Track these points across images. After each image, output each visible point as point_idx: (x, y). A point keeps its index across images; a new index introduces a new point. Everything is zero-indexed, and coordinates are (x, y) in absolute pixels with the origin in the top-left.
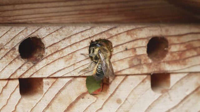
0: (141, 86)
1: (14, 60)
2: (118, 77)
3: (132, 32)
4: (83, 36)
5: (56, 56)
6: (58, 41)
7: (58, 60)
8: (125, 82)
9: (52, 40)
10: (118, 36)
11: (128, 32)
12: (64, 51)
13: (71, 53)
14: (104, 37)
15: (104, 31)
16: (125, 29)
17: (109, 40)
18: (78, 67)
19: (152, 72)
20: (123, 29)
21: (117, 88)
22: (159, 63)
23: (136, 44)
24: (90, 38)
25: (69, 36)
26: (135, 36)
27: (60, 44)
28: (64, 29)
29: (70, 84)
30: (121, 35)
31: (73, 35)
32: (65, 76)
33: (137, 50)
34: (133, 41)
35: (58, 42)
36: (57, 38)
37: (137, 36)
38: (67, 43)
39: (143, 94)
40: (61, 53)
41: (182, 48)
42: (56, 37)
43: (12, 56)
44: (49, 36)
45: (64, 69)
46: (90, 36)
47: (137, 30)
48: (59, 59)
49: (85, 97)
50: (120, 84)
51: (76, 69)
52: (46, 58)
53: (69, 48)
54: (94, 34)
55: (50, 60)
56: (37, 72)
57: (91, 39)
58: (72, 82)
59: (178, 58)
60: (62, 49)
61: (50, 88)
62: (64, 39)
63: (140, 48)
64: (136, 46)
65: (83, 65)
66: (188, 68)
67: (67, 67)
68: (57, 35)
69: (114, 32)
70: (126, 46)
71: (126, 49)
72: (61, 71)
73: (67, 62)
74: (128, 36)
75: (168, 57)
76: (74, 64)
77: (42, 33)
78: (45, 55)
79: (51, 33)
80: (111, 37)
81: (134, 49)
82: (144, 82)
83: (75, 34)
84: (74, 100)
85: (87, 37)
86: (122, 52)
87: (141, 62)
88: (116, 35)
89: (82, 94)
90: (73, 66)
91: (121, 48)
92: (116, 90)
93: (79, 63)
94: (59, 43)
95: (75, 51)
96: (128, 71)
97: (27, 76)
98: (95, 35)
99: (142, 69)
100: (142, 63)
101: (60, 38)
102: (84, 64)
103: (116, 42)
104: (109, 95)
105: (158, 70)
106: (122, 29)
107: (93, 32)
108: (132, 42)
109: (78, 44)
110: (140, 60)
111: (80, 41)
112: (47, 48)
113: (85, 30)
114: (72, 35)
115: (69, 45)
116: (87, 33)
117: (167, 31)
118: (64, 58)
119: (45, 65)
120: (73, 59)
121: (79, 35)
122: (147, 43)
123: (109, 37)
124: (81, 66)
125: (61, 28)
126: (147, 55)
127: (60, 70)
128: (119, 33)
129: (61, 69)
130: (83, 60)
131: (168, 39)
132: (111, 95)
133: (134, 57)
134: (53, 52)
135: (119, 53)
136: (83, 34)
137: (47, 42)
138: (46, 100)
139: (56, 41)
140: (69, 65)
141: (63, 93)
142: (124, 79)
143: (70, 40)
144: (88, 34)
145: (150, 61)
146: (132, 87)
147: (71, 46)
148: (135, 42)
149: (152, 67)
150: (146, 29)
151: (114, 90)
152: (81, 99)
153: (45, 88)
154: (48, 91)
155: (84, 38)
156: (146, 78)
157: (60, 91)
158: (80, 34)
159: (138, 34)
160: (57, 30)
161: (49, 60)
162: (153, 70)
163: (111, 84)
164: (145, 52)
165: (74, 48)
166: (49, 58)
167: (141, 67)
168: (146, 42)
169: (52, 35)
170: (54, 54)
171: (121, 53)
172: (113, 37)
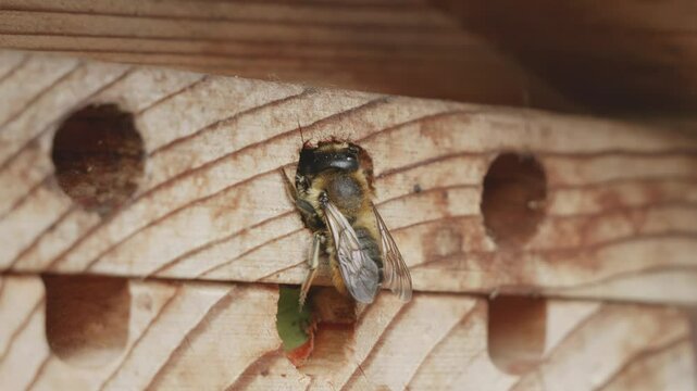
0: (455, 341)
1: (33, 191)
2: (386, 299)
3: (438, 123)
4: (277, 121)
5: (184, 191)
6: (194, 130)
7: (188, 210)
8: (406, 320)
9: (171, 125)
10: (394, 134)
11: (425, 123)
12: (211, 172)
13: (235, 186)
14: (348, 131)
15: (349, 108)
16: (415, 109)
17: (364, 146)
18: (258, 244)
19: (494, 289)
20: (410, 110)
21: (380, 343)
22: (518, 255)
23: (449, 174)
24: (300, 130)
25: (232, 114)
26: (447, 143)
27: (197, 144)
28: (214, 85)
29: (226, 311)
30: (404, 131)
31: (247, 112)
32: (209, 277)
33: (452, 195)
34: (441, 159)
35: (193, 136)
36: (191, 120)
37: (452, 140)
38: (222, 142)
39: (460, 373)
40: (200, 181)
41: (589, 203)
42: (187, 113)
43: (24, 175)
44: (164, 106)
45: (208, 246)
46: (302, 124)
47: (454, 117)
48: (193, 203)
49: (272, 370)
50: (390, 328)
51: (251, 251)
52: (149, 194)
53: (229, 165)
54: (316, 119)
55: (160, 205)
56: (112, 250)
57: (306, 138)
58: (233, 306)
59: (575, 241)
60: (206, 167)
61: (154, 321)
62: (213, 126)
63: (461, 191)
64: (449, 182)
65: (275, 240)
66: (605, 281)
67: (218, 242)
68: (190, 105)
69: (380, 118)
70: (416, 179)
71: (418, 191)
72: (198, 256)
73: (221, 222)
74: (423, 138)
75: (545, 234)
76: (243, 232)
77: (140, 91)
78: (144, 183)
79: (170, 97)
80: (372, 136)
81: (442, 193)
82: (468, 324)
83: (253, 111)
84: (236, 378)
85: (293, 126)
86: (402, 198)
87: (460, 245)
88: (387, 131)
89: (264, 356)
90: (238, 239)
91: (400, 185)
92: (375, 350)
93: (259, 230)
94: (197, 139)
95: (249, 176)
96: (421, 275)
97: (75, 264)
98: (319, 122)
99: (463, 273)
100: (466, 248)
101: (200, 119)
102: (275, 236)
103: (386, 157)
104: (353, 367)
105: (515, 282)
106: (407, 110)
107: (311, 106)
108: (437, 164)
109: (259, 151)
110: (459, 237)
111: (268, 142)
112: (153, 154)
113: (286, 100)
114: (241, 114)
115: (230, 149)
116: (291, 111)
117: (546, 132)
118: (209, 202)
119: (144, 223)
120: (241, 211)
121: (266, 115)
122: (483, 173)
123: (364, 135)
124: (267, 243)
125: (204, 80)
126: (481, 219)
127: (194, 253)
128: (397, 122)
129: (197, 245)
130: (275, 219)
131: (549, 164)
132: (360, 370)
133: (440, 225)
134: (172, 173)
135: (393, 202)
136: (278, 111)
137: (155, 128)
138: (137, 373)
139: (186, 131)
140: (227, 234)
141: (200, 346)
142: (404, 309)
143: (235, 134)
144: (297, 113)
145: (489, 244)
146: (430, 342)
147: (235, 155)
148: (447, 166)
149: (493, 267)
150: (482, 117)
151: (370, 349)
152: (259, 380)
153: (138, 319)
154: (145, 333)
155: (279, 130)
156: (474, 310)
157: (187, 341)
158: (268, 110)
159: (456, 135)
160: (192, 87)
161: (156, 206)
162: (499, 282)
163: (360, 322)
164: (475, 209)
165: (247, 167)
166: (157, 197)
167: (462, 265)
168: (480, 169)
169: (173, 105)
170: (177, 182)
171: (399, 204)
172: (378, 139)
